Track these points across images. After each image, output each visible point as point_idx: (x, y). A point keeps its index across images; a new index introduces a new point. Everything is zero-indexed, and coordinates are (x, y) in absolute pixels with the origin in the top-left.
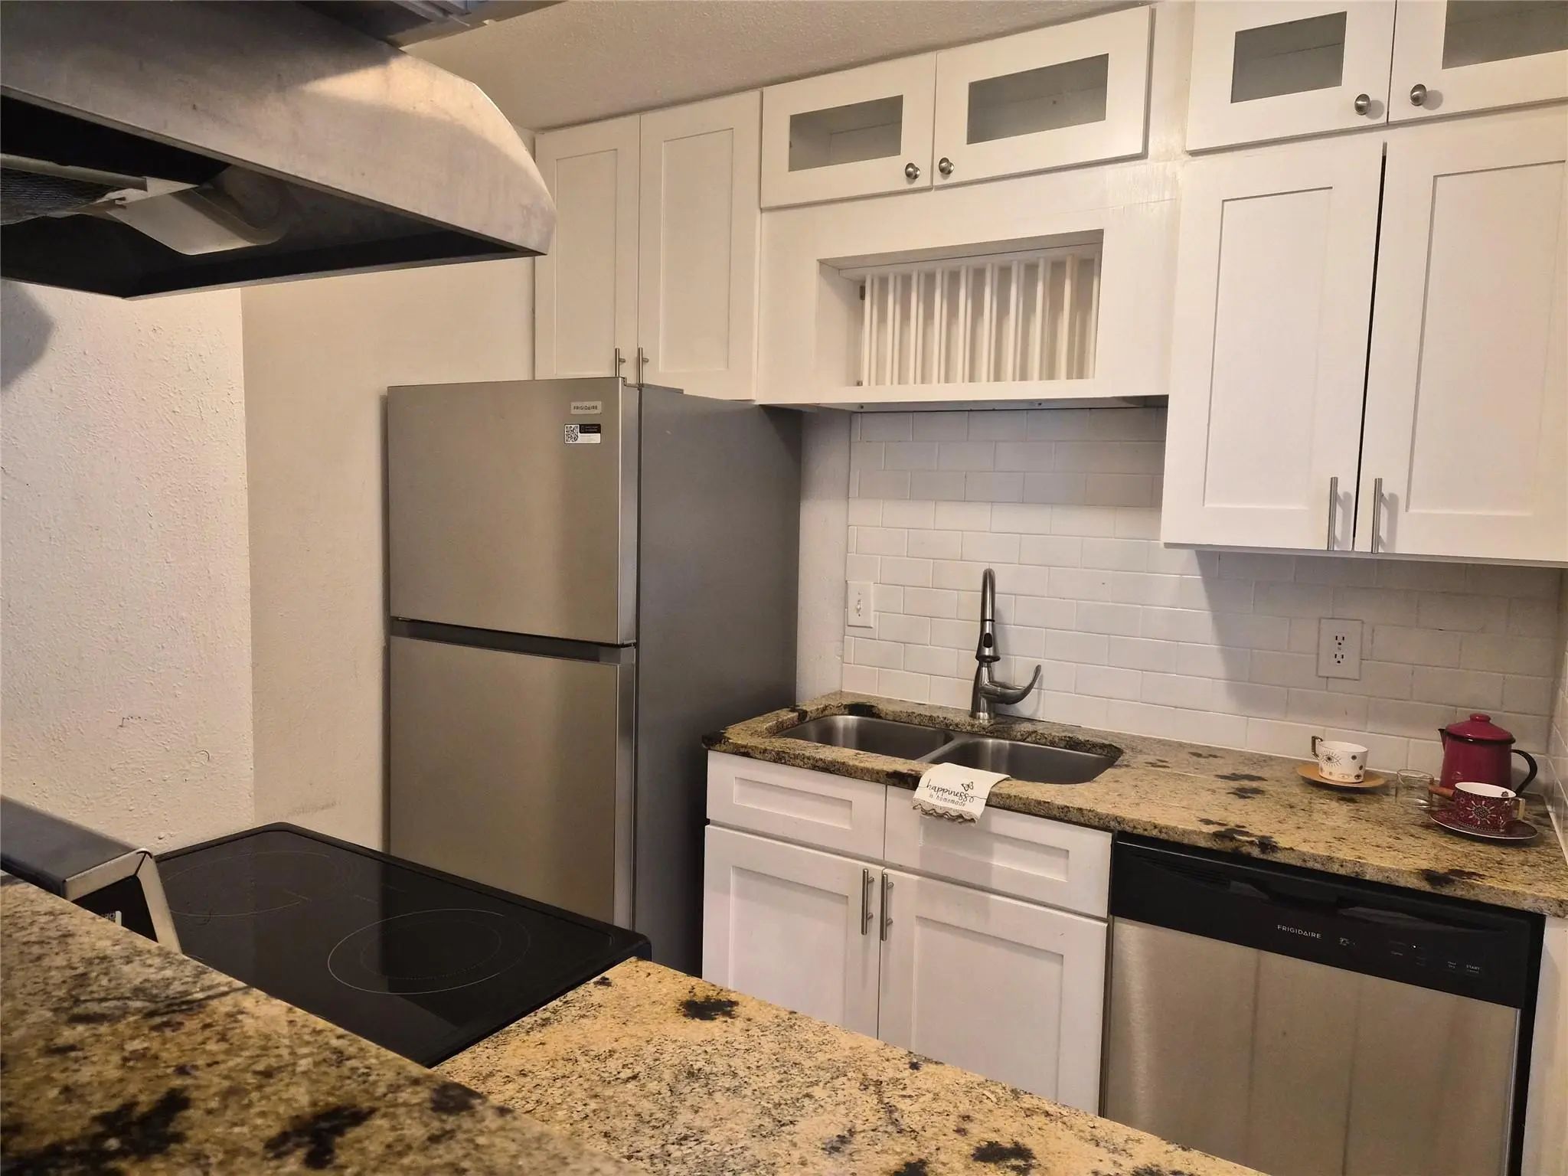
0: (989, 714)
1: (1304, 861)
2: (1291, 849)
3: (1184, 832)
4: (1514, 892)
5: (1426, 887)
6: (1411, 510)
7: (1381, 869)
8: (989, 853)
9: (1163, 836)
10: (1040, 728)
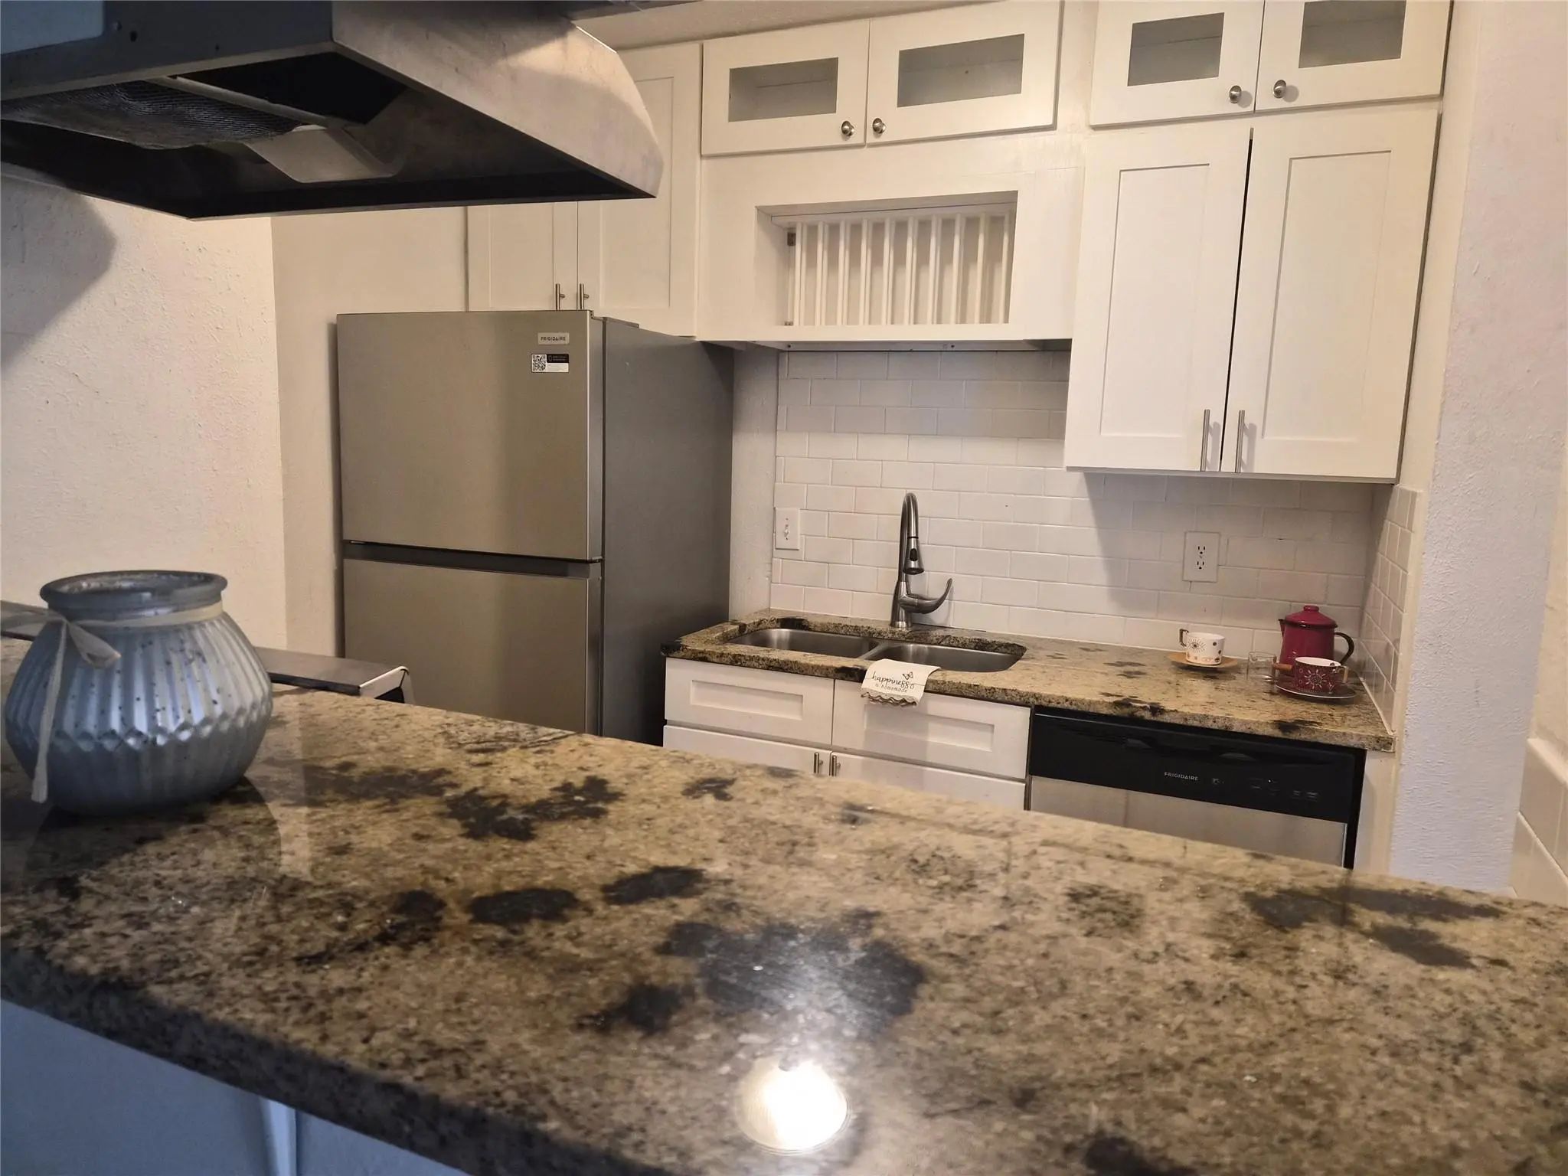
0: (907, 623)
1: (1186, 719)
2: (1176, 711)
3: (1090, 703)
4: (1344, 734)
5: (1277, 733)
6: (1265, 438)
7: (1245, 723)
8: (924, 731)
9: (1074, 707)
10: (949, 632)
